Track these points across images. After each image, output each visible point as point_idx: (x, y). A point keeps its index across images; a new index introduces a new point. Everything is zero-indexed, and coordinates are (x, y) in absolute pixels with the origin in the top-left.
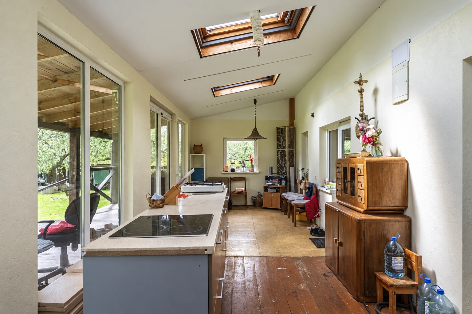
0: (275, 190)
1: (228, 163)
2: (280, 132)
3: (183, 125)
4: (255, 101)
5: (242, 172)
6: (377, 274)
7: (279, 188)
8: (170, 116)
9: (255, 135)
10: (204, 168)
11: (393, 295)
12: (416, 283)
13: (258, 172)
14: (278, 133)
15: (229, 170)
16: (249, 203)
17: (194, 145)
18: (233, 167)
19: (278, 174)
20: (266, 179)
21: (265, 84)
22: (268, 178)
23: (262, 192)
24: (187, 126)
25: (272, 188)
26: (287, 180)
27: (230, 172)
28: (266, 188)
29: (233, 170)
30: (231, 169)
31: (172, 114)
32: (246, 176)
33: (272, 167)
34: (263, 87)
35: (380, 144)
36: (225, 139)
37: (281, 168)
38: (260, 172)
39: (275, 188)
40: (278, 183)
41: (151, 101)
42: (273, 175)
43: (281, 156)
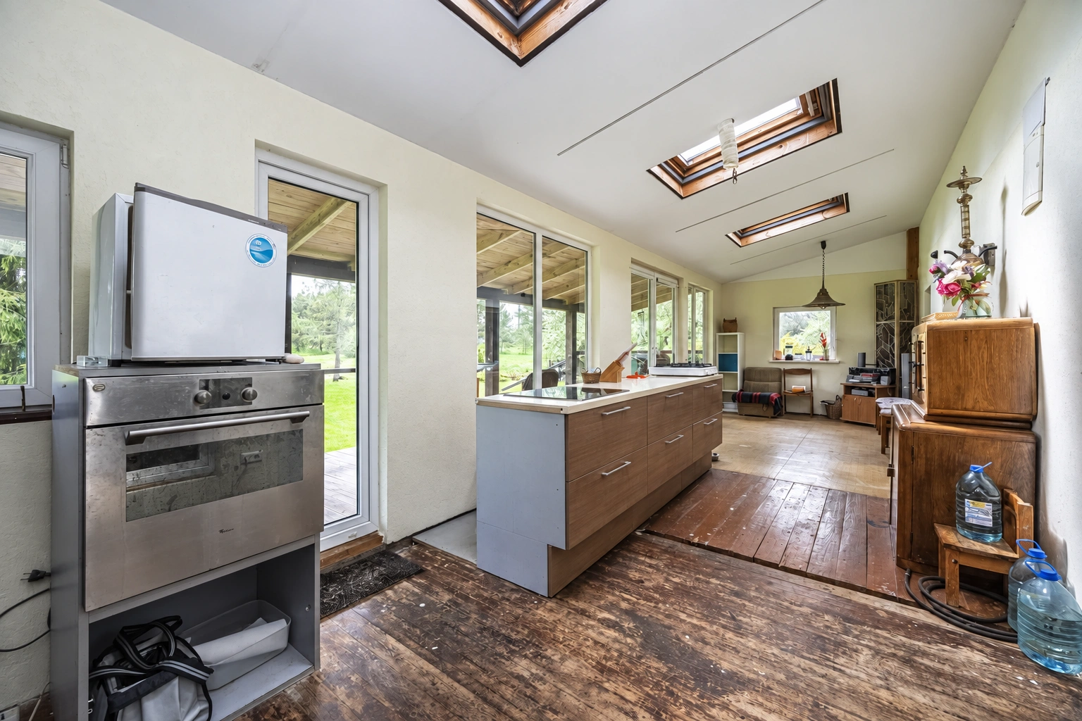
0: (866, 393)
1: (782, 347)
2: (883, 292)
3: (706, 293)
4: (824, 244)
5: (805, 361)
6: (937, 526)
7: (874, 389)
8: (676, 282)
9: (823, 300)
10: (738, 353)
11: (953, 564)
12: (1016, 556)
13: (837, 361)
14: (878, 293)
15: (783, 357)
16: (819, 410)
17: (724, 320)
18: (790, 352)
19: (877, 365)
20: (850, 374)
21: (828, 215)
22: (853, 372)
23: (841, 393)
24: (711, 294)
25: (860, 389)
26: (894, 375)
27: (785, 361)
28: (848, 389)
29: (789, 358)
30: (786, 355)
31: (679, 280)
32: (814, 368)
33: (864, 354)
34: (826, 219)
35: (987, 295)
36: (776, 311)
37: (884, 357)
38: (839, 362)
39: (867, 389)
40: (873, 381)
41: (632, 262)
42: (867, 367)
43: (884, 335)
